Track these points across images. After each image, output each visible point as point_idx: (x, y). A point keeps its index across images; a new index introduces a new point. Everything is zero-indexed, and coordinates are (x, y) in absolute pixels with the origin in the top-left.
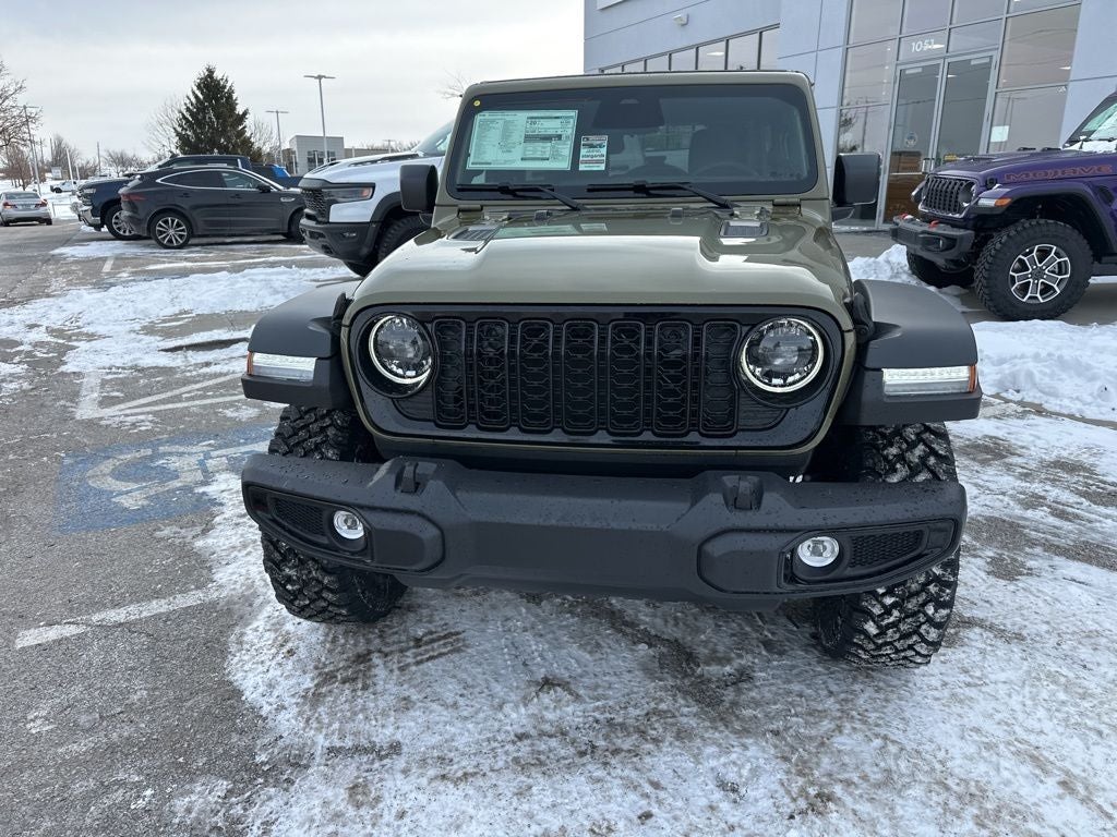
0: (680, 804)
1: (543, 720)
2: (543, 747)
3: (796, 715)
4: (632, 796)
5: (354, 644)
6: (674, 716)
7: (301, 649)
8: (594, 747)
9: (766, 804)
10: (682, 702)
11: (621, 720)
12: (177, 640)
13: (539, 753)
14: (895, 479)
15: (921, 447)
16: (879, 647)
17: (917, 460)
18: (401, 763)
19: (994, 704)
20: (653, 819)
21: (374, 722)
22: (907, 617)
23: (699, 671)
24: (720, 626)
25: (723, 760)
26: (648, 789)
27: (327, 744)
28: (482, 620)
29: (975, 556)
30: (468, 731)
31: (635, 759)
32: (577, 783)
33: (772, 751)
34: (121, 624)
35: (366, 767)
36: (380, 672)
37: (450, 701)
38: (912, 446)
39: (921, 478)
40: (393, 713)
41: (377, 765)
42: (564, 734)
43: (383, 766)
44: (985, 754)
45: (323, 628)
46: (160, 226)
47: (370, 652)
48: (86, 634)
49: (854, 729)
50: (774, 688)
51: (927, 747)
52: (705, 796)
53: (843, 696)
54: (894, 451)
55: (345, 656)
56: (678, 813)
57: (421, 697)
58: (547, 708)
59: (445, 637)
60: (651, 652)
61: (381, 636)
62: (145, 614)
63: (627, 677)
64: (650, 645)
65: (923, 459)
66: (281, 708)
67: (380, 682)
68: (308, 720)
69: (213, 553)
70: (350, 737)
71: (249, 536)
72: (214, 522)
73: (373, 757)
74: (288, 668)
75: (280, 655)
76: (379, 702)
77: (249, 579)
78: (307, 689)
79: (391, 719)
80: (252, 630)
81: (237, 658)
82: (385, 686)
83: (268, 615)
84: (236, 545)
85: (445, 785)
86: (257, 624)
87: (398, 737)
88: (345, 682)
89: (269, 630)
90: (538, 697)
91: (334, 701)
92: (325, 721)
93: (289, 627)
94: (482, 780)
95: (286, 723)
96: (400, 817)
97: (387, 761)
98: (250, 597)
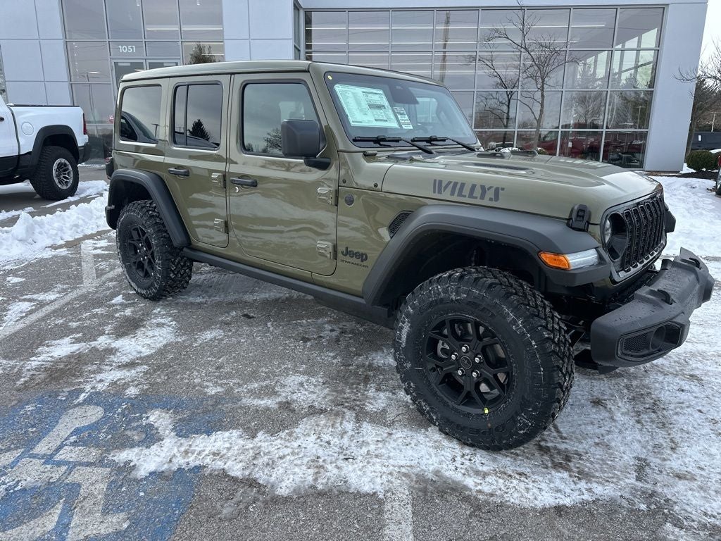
21: (617, 459)
40: (610, 451)
41: (655, 468)
66: (590, 490)
67: (575, 449)
68: (607, 481)
69: (314, 487)
70: (629, 470)
71: (299, 462)
72: (241, 477)
73: (647, 467)
74: (541, 479)
75: (522, 479)
76: (596, 453)
77: (391, 474)
78: (571, 476)
79: (616, 453)
80: (476, 486)
81: (512, 500)
82: (580, 448)
83: (460, 475)
84: (311, 471)
85: (680, 450)
86: (470, 482)
87: (631, 456)
88: (570, 461)
89: (484, 478)
90: (610, 408)
91: (589, 469)
92: (611, 475)
93: (485, 469)
94: (677, 440)
95: (607, 491)
96: (702, 469)
97: (651, 464)
98: (421, 479)
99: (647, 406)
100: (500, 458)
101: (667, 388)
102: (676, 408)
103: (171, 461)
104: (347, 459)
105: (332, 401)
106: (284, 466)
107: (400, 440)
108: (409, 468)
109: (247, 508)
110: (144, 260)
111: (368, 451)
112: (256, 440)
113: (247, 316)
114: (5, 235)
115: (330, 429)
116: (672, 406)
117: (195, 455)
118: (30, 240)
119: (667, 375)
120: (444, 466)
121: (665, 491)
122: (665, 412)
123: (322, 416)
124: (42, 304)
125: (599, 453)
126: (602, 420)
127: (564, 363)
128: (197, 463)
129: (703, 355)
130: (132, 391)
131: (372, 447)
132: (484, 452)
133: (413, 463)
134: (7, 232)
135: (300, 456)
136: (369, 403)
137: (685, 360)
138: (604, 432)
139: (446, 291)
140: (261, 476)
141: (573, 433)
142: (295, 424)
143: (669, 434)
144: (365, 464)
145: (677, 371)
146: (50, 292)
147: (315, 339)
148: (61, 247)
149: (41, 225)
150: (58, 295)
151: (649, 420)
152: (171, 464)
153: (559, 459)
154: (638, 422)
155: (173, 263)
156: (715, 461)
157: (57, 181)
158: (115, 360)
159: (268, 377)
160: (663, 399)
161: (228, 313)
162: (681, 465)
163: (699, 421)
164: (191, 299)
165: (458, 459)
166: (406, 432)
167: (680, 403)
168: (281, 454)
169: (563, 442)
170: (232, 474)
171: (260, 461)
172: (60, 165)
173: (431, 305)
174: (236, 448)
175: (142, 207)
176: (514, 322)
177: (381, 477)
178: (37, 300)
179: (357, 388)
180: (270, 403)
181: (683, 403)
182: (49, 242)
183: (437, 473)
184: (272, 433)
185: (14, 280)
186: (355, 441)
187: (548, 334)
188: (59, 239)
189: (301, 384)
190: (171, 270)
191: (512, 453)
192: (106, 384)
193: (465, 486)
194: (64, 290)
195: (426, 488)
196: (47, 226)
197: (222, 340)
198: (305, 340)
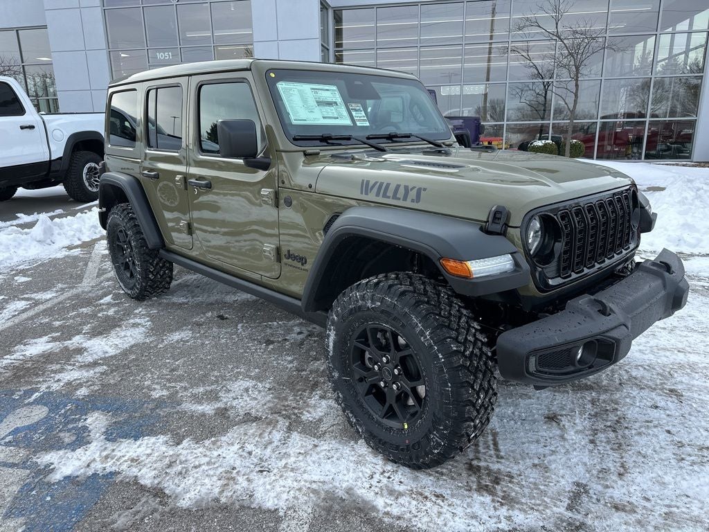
0: (664, 421)
5: (453, 467)
9: (670, 404)
18: (596, 487)
26: (651, 424)
27: (563, 509)
36: (495, 466)
47: (470, 464)
51: (647, 362)
55: (464, 475)
56: (670, 424)
63: (558, 397)
66: (509, 518)
67: (508, 470)
68: (533, 508)
69: (217, 500)
70: (562, 498)
71: (211, 473)
72: (149, 486)
73: (584, 495)
74: (459, 502)
75: (438, 501)
76: (531, 475)
77: (300, 489)
78: (493, 501)
79: (553, 477)
80: (385, 507)
81: (419, 525)
82: (514, 469)
83: (372, 493)
84: (219, 483)
85: (628, 477)
86: (380, 502)
87: (570, 480)
88: (498, 484)
89: (397, 498)
90: (564, 426)
91: (517, 493)
92: (538, 502)
93: (402, 488)
94: (630, 464)
95: (529, 520)
96: (648, 500)
97: (591, 491)
98: (330, 497)
99: (609, 424)
100: (421, 476)
101: (638, 404)
102: (640, 427)
103: (88, 466)
104: (261, 471)
105: (271, 409)
106: (196, 475)
107: (324, 453)
108: (320, 484)
109: (142, 519)
110: (130, 261)
111: (286, 464)
112: (181, 446)
113: (222, 317)
114: (24, 237)
115: (257, 439)
116: (638, 425)
117: (114, 460)
118: (49, 241)
119: (644, 389)
120: (359, 484)
121: (596, 524)
122: (627, 432)
123: (254, 424)
124: (37, 303)
125: (534, 475)
126: (550, 438)
127: (476, 378)
128: (113, 469)
129: (693, 367)
130: (83, 392)
131: (293, 459)
132: (407, 470)
133: (326, 479)
134: (27, 234)
135: (215, 466)
136: (308, 411)
137: (669, 372)
138: (547, 452)
139: (363, 298)
140: (169, 486)
141: (513, 452)
142: (224, 431)
143: (622, 458)
144: (278, 477)
145: (656, 385)
146: (49, 292)
147: (279, 342)
148: (77, 247)
149: (60, 226)
150: (54, 295)
151: (605, 440)
152: (88, 469)
153: (486, 481)
154: (592, 442)
155: (151, 264)
156: (665, 491)
157: (87, 184)
158: (80, 360)
159: (217, 382)
160: (629, 416)
161: (204, 314)
162: (624, 494)
163: (663, 444)
164: (175, 299)
165: (377, 477)
166: (334, 444)
167: (648, 422)
168: (197, 463)
169: (498, 462)
170: (142, 482)
171: (172, 471)
172: (90, 169)
173: (351, 312)
174: (156, 454)
175: (124, 210)
176: (422, 333)
177: (288, 492)
178: (34, 299)
179: (301, 394)
180: (208, 408)
181: (651, 422)
182: (67, 243)
183: (349, 491)
184: (198, 440)
185: (21, 279)
186: (278, 452)
187: (457, 347)
188: (76, 239)
189: (247, 390)
190: (150, 271)
191: (437, 472)
192: (62, 384)
193: (373, 506)
194: (63, 289)
195: (331, 506)
196: (66, 227)
197: (187, 341)
198: (269, 342)
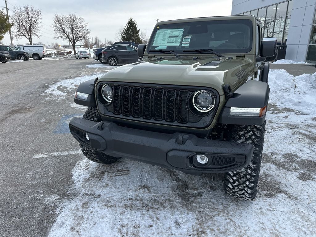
0: (161, 225)
1: (138, 196)
2: (134, 203)
3: (208, 208)
4: (150, 220)
5: (102, 169)
6: (173, 202)
7: (91, 168)
8: (147, 205)
9: (185, 230)
10: (178, 198)
11: (158, 200)
12: (66, 161)
13: (133, 204)
14: (240, 142)
15: (251, 133)
16: (234, 192)
17: (248, 137)
18: (98, 200)
19: (274, 217)
20: (152, 227)
21: (97, 189)
22: (240, 184)
23: (187, 191)
24: (201, 180)
25: (180, 216)
26: (155, 219)
27: (84, 192)
28: (137, 168)
29: (296, 172)
30: (118, 195)
31: (156, 211)
32: (138, 214)
33: (195, 217)
34: (56, 156)
35: (90, 199)
36: (105, 177)
37: (117, 187)
38: (248, 132)
39: (248, 142)
40: (102, 187)
41: (93, 199)
42: (141, 200)
43: (94, 200)
44: (261, 231)
45: (98, 164)
46: (110, 60)
47: (106, 171)
48: (47, 157)
49: (223, 215)
50: (206, 200)
51: (243, 225)
52: (169, 224)
53: (225, 205)
54: (242, 133)
55: (99, 171)
56: (159, 227)
57: (111, 185)
58: (140, 193)
59: (125, 171)
60: (177, 184)
61: (110, 168)
62: (62, 155)
63: (166, 189)
64: (177, 182)
65: (251, 136)
66: (79, 182)
68: (83, 185)
70: (90, 191)
73: (94, 197)
74: (85, 172)
75: (85, 169)
76: (102, 184)
78: (87, 178)
82: (105, 180)
87: (101, 193)
95: (78, 185)
97: (96, 199)
116: (152, 214)
141: (115, 179)
156: (97, 218)
169: (108, 177)
